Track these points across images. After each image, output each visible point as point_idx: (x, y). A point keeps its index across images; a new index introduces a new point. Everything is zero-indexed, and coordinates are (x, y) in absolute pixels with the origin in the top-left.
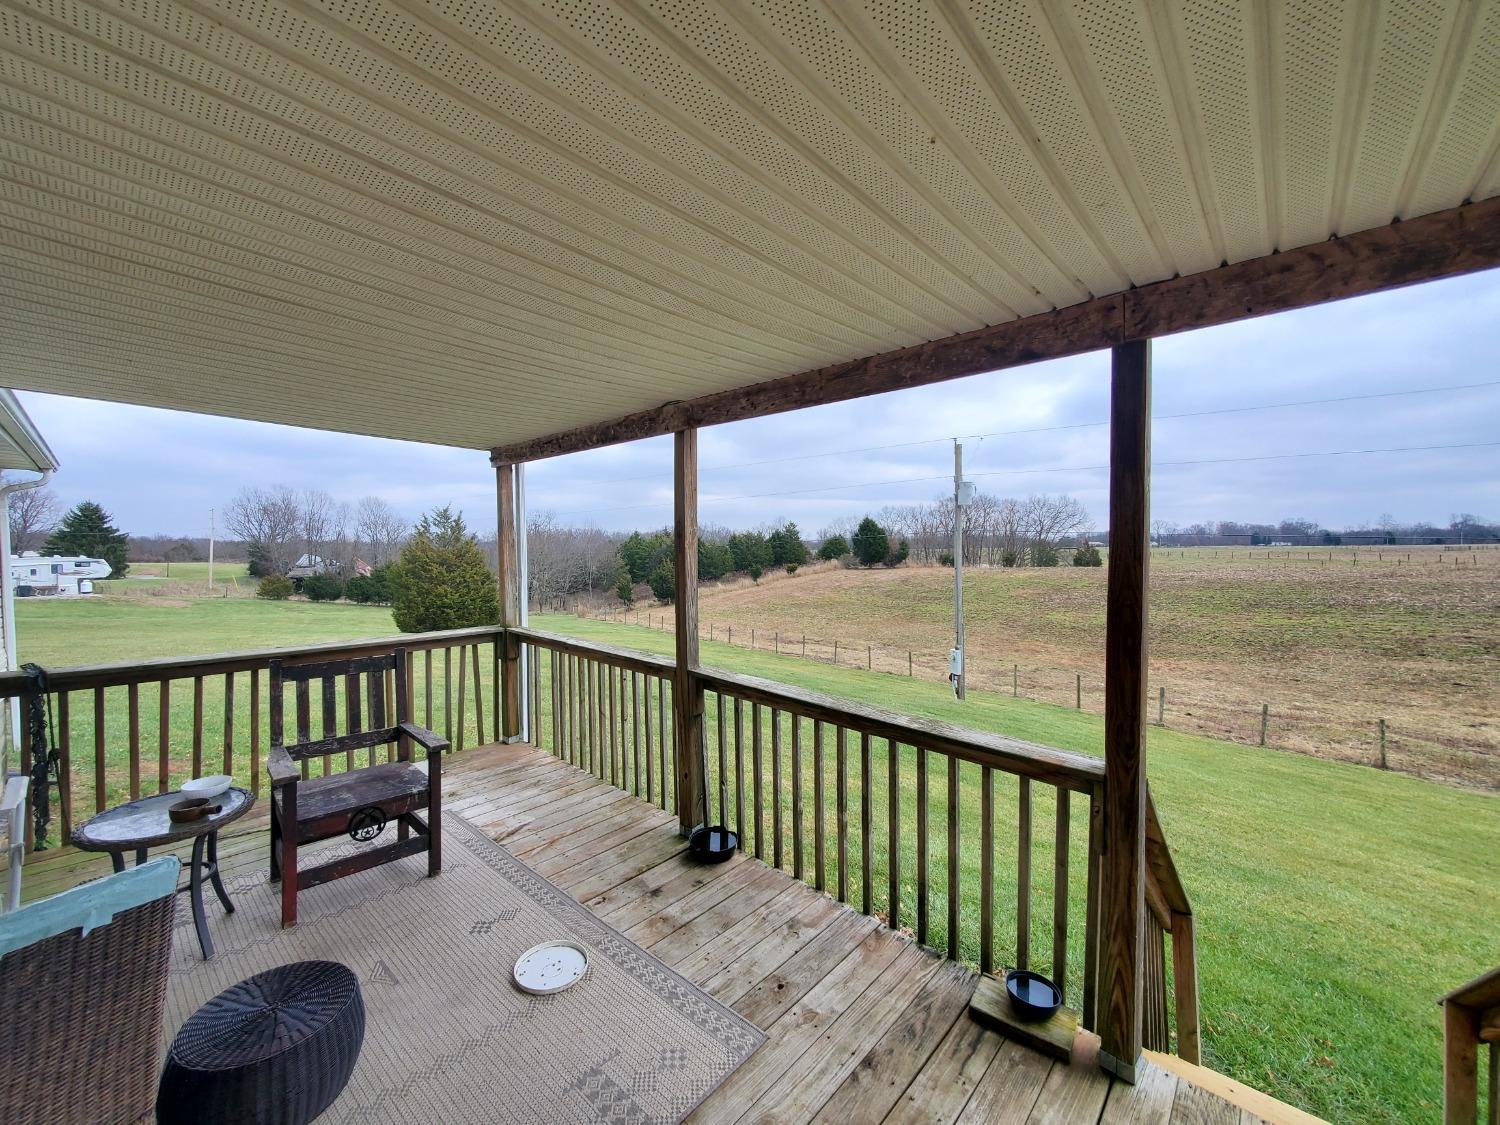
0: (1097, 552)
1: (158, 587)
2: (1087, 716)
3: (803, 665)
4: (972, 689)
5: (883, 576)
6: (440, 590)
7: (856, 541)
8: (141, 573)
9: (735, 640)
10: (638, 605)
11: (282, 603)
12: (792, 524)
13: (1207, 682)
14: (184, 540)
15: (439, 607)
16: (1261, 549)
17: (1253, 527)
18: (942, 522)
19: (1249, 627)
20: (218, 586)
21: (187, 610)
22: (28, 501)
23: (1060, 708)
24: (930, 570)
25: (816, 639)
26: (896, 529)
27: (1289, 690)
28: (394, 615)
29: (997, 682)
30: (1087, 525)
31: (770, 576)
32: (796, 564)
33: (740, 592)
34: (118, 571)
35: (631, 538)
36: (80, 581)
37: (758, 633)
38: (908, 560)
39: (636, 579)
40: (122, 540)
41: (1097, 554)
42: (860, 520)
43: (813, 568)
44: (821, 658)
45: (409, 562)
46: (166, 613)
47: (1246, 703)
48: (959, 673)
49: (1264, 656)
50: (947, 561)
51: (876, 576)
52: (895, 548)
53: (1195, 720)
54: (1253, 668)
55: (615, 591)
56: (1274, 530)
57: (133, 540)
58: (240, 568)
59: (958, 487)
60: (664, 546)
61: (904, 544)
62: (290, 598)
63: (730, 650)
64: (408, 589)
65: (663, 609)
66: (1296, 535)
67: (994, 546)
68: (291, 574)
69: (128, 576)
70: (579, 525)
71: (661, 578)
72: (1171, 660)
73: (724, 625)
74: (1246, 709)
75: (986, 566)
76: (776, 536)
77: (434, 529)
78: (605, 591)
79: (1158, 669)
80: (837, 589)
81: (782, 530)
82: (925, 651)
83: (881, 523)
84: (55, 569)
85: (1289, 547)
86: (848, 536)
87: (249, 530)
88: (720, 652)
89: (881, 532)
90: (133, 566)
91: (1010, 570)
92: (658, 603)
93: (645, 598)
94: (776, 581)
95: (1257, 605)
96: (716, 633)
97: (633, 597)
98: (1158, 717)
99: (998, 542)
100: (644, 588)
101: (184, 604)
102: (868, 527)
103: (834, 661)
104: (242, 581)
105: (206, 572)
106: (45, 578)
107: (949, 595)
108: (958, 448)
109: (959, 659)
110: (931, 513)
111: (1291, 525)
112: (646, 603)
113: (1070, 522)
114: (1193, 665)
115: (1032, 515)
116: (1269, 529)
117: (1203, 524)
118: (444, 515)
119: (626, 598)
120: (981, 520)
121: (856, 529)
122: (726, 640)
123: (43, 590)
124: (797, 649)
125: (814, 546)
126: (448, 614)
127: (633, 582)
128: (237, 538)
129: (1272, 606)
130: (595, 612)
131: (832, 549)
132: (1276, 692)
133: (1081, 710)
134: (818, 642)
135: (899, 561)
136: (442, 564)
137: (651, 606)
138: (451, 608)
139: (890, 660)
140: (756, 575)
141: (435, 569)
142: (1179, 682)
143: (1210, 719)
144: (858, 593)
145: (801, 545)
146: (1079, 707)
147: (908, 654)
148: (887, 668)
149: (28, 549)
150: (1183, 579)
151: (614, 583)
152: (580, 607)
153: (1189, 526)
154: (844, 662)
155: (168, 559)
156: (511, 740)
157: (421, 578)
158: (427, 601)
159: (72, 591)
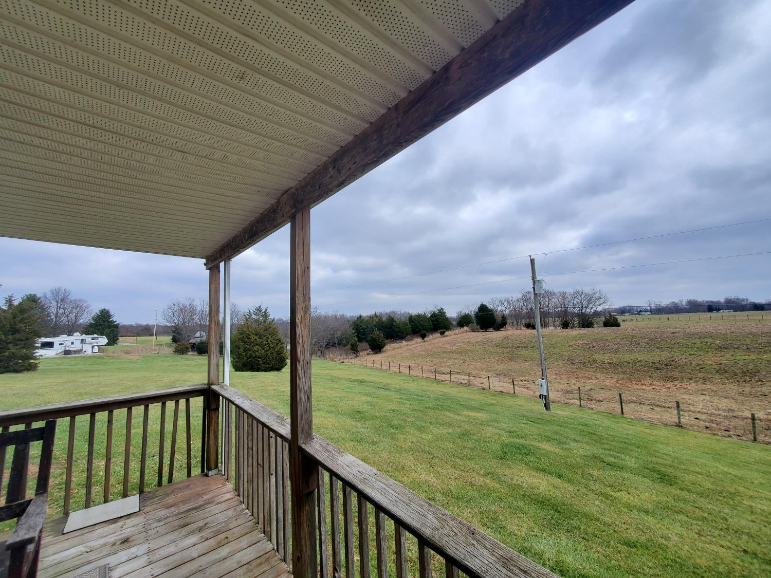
0: (617, 319)
1: (128, 349)
2: (630, 420)
3: (451, 387)
4: (553, 402)
5: (493, 335)
6: (255, 348)
7: (477, 315)
8: (124, 342)
9: (413, 373)
10: (361, 354)
11: (185, 356)
12: (442, 309)
13: (703, 397)
14: (147, 325)
15: (254, 357)
16: (714, 314)
17: (707, 302)
18: (524, 305)
19: (723, 361)
20: (157, 348)
21: (140, 361)
22: (78, 309)
23: (610, 414)
24: (519, 332)
25: (458, 371)
26: (499, 309)
27: (761, 402)
29: (568, 397)
30: (608, 303)
31: (431, 337)
32: (445, 330)
33: (416, 345)
34: (113, 341)
35: (358, 318)
36: (93, 347)
37: (425, 368)
38: (507, 326)
39: (360, 340)
40: (117, 326)
41: (617, 320)
42: (479, 305)
43: (454, 332)
44: (462, 383)
45: (241, 334)
46: (130, 362)
47: (733, 411)
48: (545, 394)
49: (738, 379)
50: (531, 326)
51: (489, 336)
52: (499, 319)
53: (702, 423)
54: (733, 388)
55: (349, 346)
56: (720, 303)
57: (124, 326)
58: (168, 339)
59: (534, 283)
60: (375, 323)
61: (504, 318)
62: (189, 353)
63: (409, 378)
64: (239, 348)
65: (374, 356)
66: (735, 306)
67: (556, 317)
68: (191, 341)
69: (119, 344)
70: (331, 313)
71: (373, 339)
72: (676, 383)
73: (407, 364)
74: (735, 415)
75: (552, 328)
76: (434, 315)
77: (254, 317)
78: (345, 346)
79: (669, 388)
80: (468, 343)
81: (436, 311)
82: (522, 378)
83: (490, 307)
84: (82, 341)
85: (732, 313)
86: (473, 314)
87: (174, 320)
88: (404, 380)
89: (491, 311)
90: (121, 339)
91: (567, 330)
92: (372, 352)
93: (365, 350)
94: (434, 340)
95: (725, 348)
96: (402, 369)
97: (359, 349)
98: (677, 421)
99: (558, 315)
100: (365, 345)
101: (138, 357)
102: (483, 308)
103: (468, 384)
104: (168, 345)
105: (152, 341)
106: (77, 346)
107: (532, 345)
108: (532, 261)
109: (545, 386)
110: (518, 300)
111: (731, 299)
112: (365, 352)
113: (597, 303)
114: (692, 386)
115: (576, 299)
116: (718, 302)
117: (676, 301)
118: (259, 309)
119: (355, 350)
120: (547, 303)
121: (477, 309)
122: (408, 372)
123: (76, 352)
124: (447, 377)
125: (454, 320)
126: (258, 361)
127: (359, 341)
128: (168, 324)
129: (735, 348)
130: (339, 357)
131: (464, 321)
132: (752, 404)
133: (625, 416)
134: (458, 373)
135: (502, 327)
136: (256, 335)
137: (368, 354)
138: (261, 358)
139: (502, 384)
140: (423, 336)
141: (253, 337)
142: (684, 396)
143: (712, 421)
144: (480, 345)
145: (447, 319)
146: (623, 414)
147: (511, 380)
148: (500, 389)
149: (76, 331)
150: (673, 333)
151: (349, 342)
152: (331, 355)
153: (668, 303)
154: (474, 385)
155: (138, 335)
156: (211, 473)
157: (246, 342)
158: (248, 354)
159: (89, 352)
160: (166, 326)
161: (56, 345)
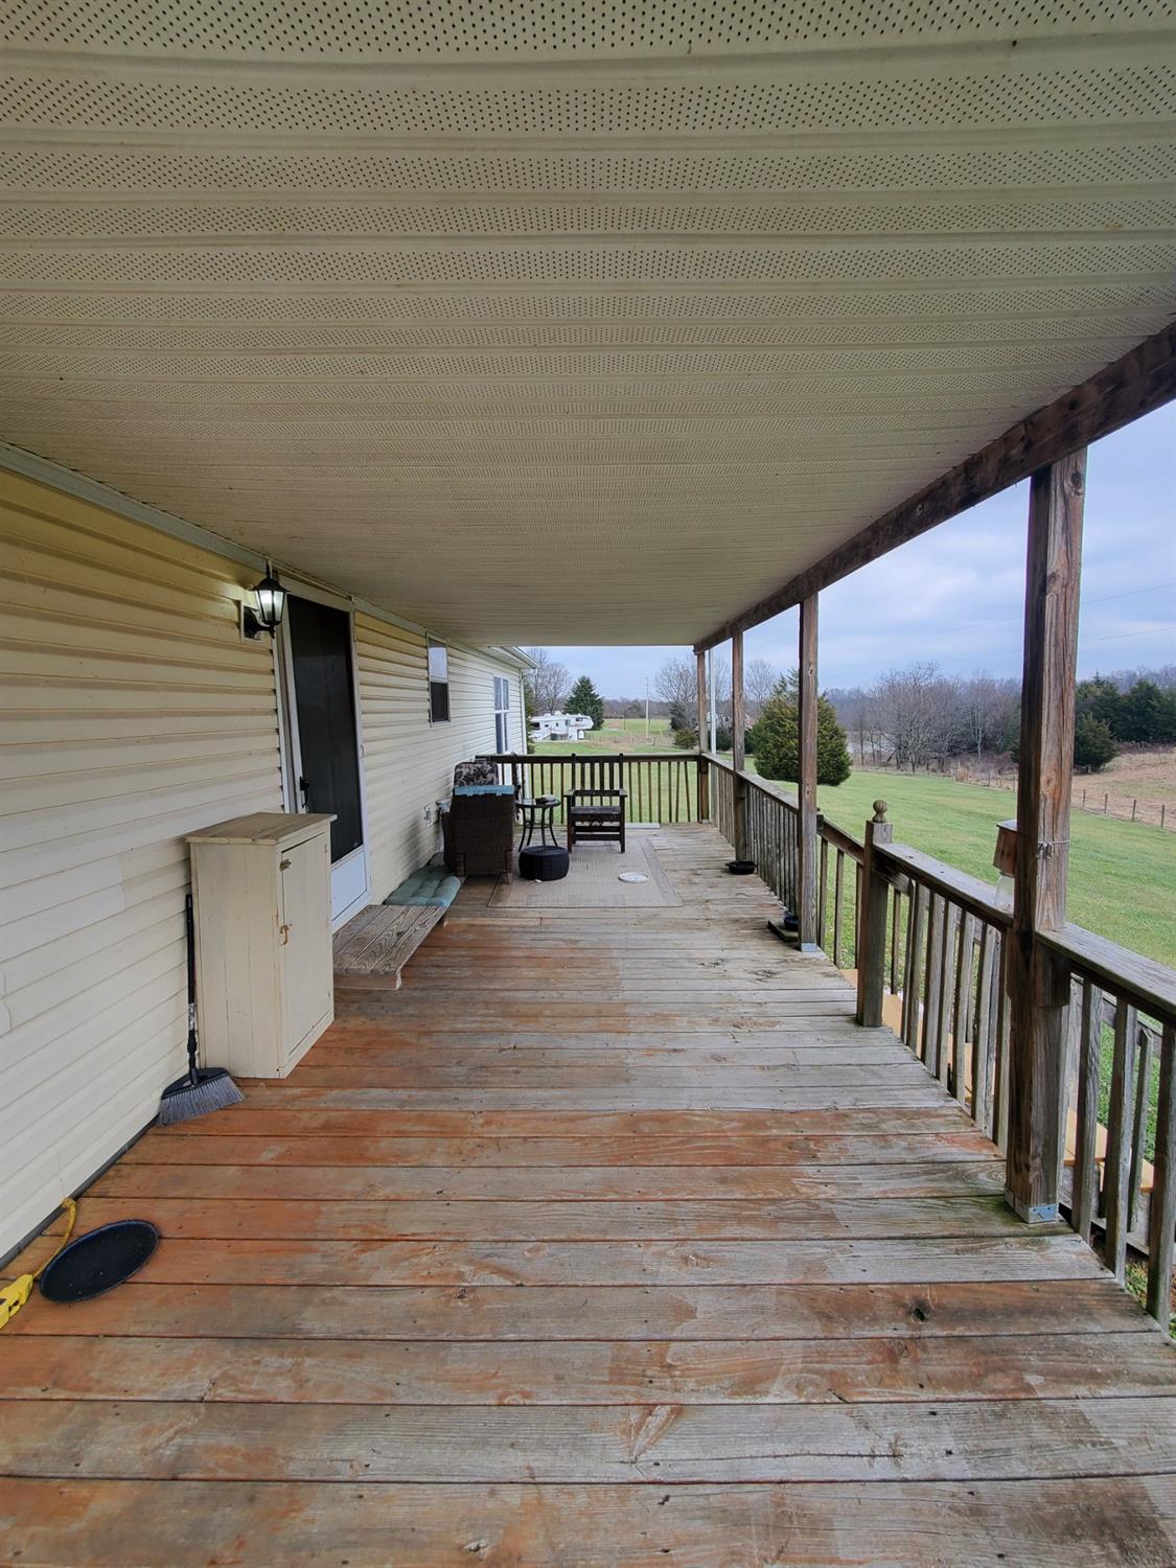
1: (618, 737)
6: (793, 744)
8: (610, 726)
14: (636, 701)
15: (791, 759)
20: (652, 737)
28: (756, 764)
34: (597, 726)
36: (578, 730)
40: (600, 702)
45: (768, 718)
55: (1008, 753)
57: (608, 702)
58: (666, 723)
64: (767, 742)
69: (605, 728)
70: (967, 677)
77: (791, 688)
78: (998, 752)
84: (567, 722)
87: (671, 693)
88: (1142, 836)
90: (606, 720)
104: (667, 734)
105: (645, 726)
106: (562, 729)
123: (562, 737)
128: (664, 700)
149: (558, 709)
151: (1010, 745)
152: (961, 769)
155: (626, 716)
156: (704, 821)
157: (777, 733)
158: (781, 753)
159: (575, 738)
160: (661, 703)
161: (542, 726)
